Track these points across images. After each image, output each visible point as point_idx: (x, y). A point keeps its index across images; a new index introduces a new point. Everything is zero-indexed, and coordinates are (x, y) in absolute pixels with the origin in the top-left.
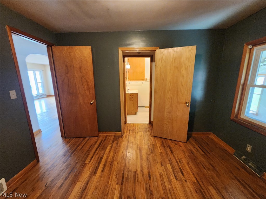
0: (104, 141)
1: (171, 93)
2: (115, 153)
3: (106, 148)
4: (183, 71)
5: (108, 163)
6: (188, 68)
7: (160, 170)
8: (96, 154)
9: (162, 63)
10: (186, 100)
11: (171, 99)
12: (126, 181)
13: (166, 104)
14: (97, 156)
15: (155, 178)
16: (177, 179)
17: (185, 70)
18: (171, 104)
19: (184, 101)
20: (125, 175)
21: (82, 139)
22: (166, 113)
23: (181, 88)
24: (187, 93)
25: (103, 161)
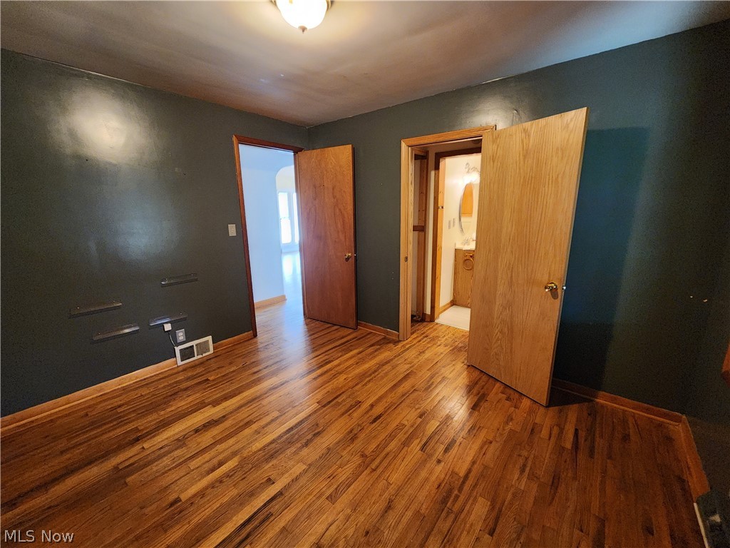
0: (359, 339)
1: (512, 252)
2: (357, 363)
3: (351, 351)
4: (546, 186)
5: (333, 372)
6: (560, 179)
7: (408, 421)
8: (326, 353)
9: (495, 169)
10: (549, 276)
11: (511, 269)
12: (332, 406)
13: (499, 282)
14: (327, 357)
15: (383, 425)
16: (422, 449)
17: (550, 186)
18: (511, 284)
19: (545, 279)
20: (339, 398)
21: (329, 325)
22: (497, 306)
23: (539, 239)
24: (555, 256)
25: (328, 366)
